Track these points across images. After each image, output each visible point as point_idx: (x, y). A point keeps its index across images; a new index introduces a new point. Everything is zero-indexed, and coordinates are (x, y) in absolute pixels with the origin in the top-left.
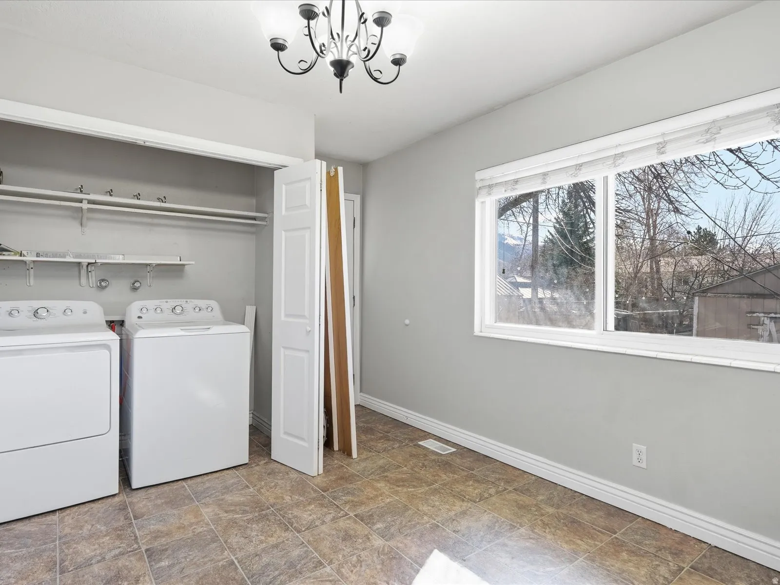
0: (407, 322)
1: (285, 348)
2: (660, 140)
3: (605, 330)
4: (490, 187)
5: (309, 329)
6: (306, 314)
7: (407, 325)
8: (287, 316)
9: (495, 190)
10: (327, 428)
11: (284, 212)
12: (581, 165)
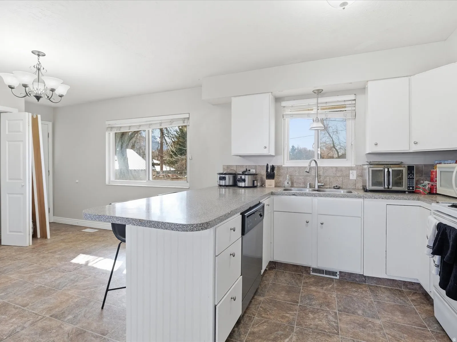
0: (77, 181)
1: (9, 194)
2: (161, 122)
3: (149, 180)
4: (112, 128)
5: (23, 184)
6: (22, 178)
7: (77, 183)
8: (10, 179)
9: (113, 129)
10: (34, 228)
11: (7, 133)
12: (140, 125)
